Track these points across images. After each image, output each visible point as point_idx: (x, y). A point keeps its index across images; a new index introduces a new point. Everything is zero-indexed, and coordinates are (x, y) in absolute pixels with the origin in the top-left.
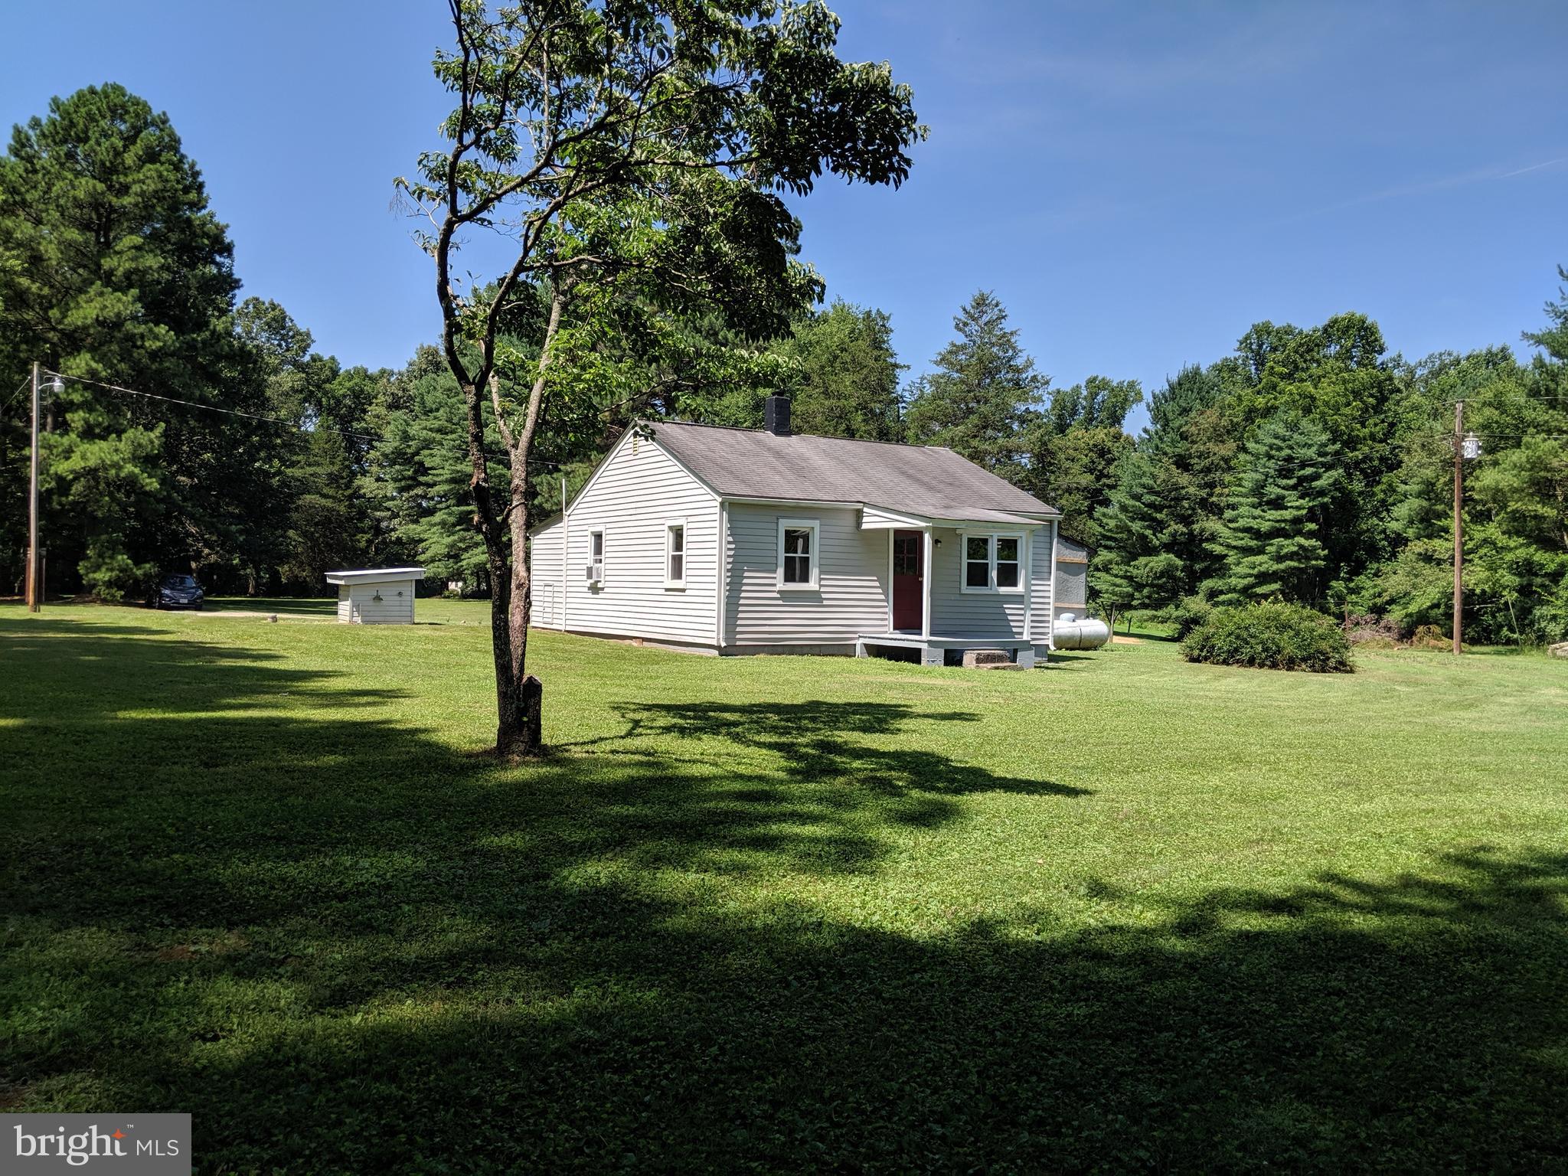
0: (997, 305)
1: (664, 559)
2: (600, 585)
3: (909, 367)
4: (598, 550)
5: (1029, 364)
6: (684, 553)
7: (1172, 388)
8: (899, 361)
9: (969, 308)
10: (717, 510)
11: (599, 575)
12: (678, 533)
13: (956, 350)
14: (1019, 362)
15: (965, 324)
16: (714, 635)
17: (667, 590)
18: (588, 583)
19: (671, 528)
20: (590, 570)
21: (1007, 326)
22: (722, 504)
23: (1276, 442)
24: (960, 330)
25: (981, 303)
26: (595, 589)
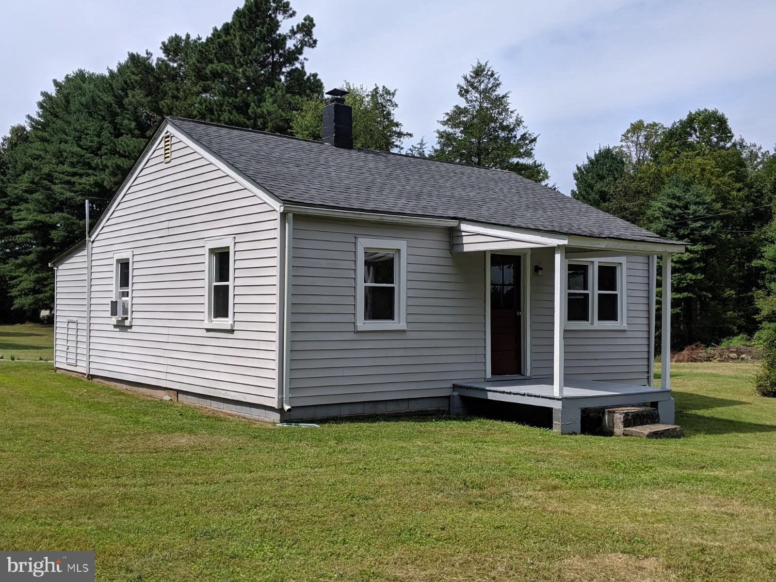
0: (492, 75)
1: (206, 292)
2: (127, 323)
3: (411, 135)
4: (124, 281)
5: (519, 122)
6: (230, 283)
7: (591, 161)
8: (404, 130)
9: (469, 78)
10: (277, 224)
11: (125, 311)
12: (222, 257)
13: (459, 111)
14: (511, 121)
15: (467, 91)
16: (275, 393)
17: (208, 330)
18: (114, 320)
19: (212, 251)
20: (114, 304)
21: (500, 92)
22: (283, 215)
23: (674, 202)
24: (462, 95)
25: (479, 72)
26: (121, 326)
